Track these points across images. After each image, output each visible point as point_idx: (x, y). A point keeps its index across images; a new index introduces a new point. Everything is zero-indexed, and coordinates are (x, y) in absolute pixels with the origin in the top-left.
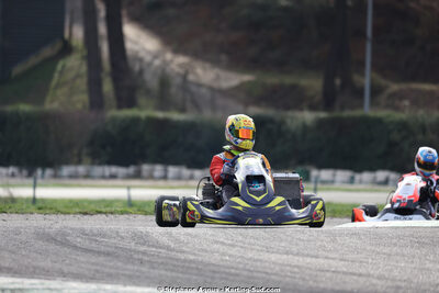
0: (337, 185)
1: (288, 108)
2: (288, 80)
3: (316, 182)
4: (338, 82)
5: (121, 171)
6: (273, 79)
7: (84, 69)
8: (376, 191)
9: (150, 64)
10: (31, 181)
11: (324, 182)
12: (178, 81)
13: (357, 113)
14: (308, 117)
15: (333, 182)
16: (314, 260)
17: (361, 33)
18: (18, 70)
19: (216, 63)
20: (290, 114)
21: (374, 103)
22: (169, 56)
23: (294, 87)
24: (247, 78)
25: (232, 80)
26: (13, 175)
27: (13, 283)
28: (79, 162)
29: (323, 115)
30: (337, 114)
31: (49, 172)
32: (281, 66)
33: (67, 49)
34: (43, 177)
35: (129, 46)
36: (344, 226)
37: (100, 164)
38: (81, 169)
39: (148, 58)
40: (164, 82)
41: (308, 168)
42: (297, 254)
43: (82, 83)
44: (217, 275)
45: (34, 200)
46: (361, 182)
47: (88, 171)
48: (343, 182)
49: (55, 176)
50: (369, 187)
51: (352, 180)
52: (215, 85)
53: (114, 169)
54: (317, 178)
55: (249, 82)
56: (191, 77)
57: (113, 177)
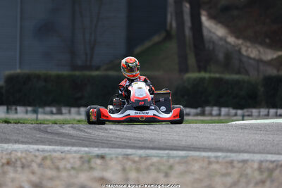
24: (280, 53)
25: (270, 55)
35: (205, 33)
56: (243, 52)
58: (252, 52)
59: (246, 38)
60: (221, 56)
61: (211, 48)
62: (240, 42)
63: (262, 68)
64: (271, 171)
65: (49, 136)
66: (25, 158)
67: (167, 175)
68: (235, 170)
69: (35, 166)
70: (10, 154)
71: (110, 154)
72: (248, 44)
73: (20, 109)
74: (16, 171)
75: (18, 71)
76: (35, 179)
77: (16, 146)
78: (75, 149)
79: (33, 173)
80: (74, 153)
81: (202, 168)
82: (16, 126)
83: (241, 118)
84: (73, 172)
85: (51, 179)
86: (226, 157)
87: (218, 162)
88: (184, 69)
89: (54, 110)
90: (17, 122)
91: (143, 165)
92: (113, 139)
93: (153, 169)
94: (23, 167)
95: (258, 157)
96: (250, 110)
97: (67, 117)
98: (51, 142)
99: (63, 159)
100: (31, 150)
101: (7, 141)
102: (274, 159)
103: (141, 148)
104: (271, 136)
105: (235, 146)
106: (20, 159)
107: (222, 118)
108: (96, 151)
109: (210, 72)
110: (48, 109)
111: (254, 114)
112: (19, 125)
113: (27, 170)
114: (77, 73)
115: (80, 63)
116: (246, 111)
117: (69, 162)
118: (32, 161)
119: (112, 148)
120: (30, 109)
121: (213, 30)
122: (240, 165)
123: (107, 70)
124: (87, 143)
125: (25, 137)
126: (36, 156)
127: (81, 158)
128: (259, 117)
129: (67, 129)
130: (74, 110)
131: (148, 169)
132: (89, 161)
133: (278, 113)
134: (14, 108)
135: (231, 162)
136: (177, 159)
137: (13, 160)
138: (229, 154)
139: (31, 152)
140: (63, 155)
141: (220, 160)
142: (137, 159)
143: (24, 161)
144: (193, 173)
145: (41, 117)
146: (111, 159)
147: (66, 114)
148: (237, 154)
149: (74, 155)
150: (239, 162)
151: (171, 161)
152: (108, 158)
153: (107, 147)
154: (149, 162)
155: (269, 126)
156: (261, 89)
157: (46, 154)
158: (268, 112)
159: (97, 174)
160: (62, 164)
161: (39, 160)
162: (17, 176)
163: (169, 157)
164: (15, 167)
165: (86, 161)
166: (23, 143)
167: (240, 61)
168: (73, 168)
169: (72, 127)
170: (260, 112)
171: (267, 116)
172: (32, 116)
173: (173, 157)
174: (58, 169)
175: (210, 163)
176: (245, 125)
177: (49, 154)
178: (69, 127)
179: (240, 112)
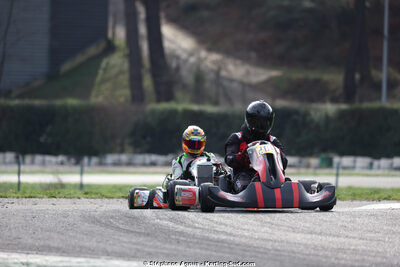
0: (357, 171)
1: (312, 100)
2: (312, 75)
3: (338, 168)
4: (357, 76)
5: (160, 159)
6: (297, 75)
7: (126, 66)
8: (393, 176)
9: (186, 61)
10: (78, 168)
11: (345, 168)
12: (212, 76)
13: (376, 105)
14: (330, 108)
15: (354, 168)
16: (335, 239)
17: (379, 32)
18: (66, 67)
19: (246, 60)
20: (314, 106)
21: (391, 96)
22: (203, 54)
23: (317, 81)
24: (275, 73)
25: (260, 75)
26: (62, 163)
27: (61, 262)
28: (122, 151)
29: (344, 107)
30: (356, 105)
31: (95, 160)
32: (305, 62)
33: (110, 48)
34: (89, 164)
35: (167, 44)
36: (363, 208)
37: (142, 152)
38: (124, 157)
39: (184, 56)
40: (199, 77)
41: (331, 155)
42: (320, 234)
43: (125, 79)
44: (248, 253)
45: (81, 186)
46: (379, 167)
47: (130, 159)
48: (363, 168)
49: (101, 164)
50: (386, 172)
51: (371, 166)
52: (246, 80)
53: (154, 158)
54: (339, 164)
55: (277, 78)
56: (223, 73)
57: (153, 164)
58: (236, 71)
61: (174, 65)
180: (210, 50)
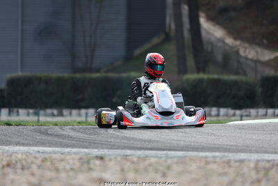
18: (137, 52)
19: (260, 45)
25: (267, 56)
35: (204, 34)
52: (256, 58)
58: (250, 53)
59: (243, 39)
60: (219, 57)
62: (238, 43)
63: (260, 68)
64: (267, 170)
65: (49, 138)
66: (25, 160)
67: (164, 175)
68: (232, 170)
69: (34, 167)
70: (11, 156)
71: (109, 155)
72: (246, 45)
73: (21, 111)
74: (16, 173)
75: (20, 74)
76: (34, 180)
77: (17, 148)
78: (75, 150)
79: (33, 174)
80: (73, 154)
81: (199, 168)
82: (17, 128)
83: (239, 118)
84: (71, 173)
85: (51, 180)
86: (224, 156)
87: (215, 162)
88: (183, 70)
89: (55, 112)
90: (18, 124)
91: (141, 166)
92: (112, 140)
93: (150, 169)
94: (23, 169)
95: (255, 157)
96: (248, 110)
97: (68, 119)
98: (51, 144)
99: (62, 160)
100: (32, 152)
101: (8, 143)
102: (270, 159)
103: (140, 149)
104: (268, 136)
105: (232, 146)
106: (20, 160)
107: (220, 118)
108: (96, 152)
109: (209, 73)
110: (49, 111)
111: (252, 114)
112: (20, 127)
113: (26, 172)
114: (78, 75)
115: (80, 65)
116: (244, 112)
117: (69, 164)
118: (32, 163)
119: (112, 149)
120: (31, 111)
121: (211, 32)
122: (237, 164)
123: (107, 71)
124: (87, 144)
125: (26, 139)
126: (36, 158)
127: (80, 159)
128: (257, 117)
129: (68, 131)
130: (75, 112)
131: (146, 170)
132: (88, 163)
133: (276, 114)
134: (15, 110)
135: (228, 162)
136: (175, 160)
137: (14, 162)
138: (226, 154)
139: (31, 154)
140: (63, 156)
141: (218, 160)
142: (135, 159)
143: (24, 162)
144: (190, 173)
145: (42, 119)
146: (110, 160)
147: (66, 116)
148: (235, 154)
149: (74, 156)
150: (236, 161)
151: (169, 161)
152: (107, 159)
153: (106, 149)
154: (147, 163)
155: (266, 126)
156: (259, 90)
157: (46, 156)
158: (266, 112)
159: (95, 175)
160: (61, 165)
161: (38, 162)
162: (17, 177)
163: (167, 157)
164: (15, 168)
165: (86, 162)
166: (23, 145)
167: (239, 62)
168: (72, 169)
169: (72, 129)
170: (258, 112)
171: (265, 116)
172: (33, 118)
173: (171, 158)
174: (57, 170)
175: (207, 163)
176: (243, 125)
177: (50, 155)
178: (70, 129)
179: (238, 112)
180: (235, 39)
